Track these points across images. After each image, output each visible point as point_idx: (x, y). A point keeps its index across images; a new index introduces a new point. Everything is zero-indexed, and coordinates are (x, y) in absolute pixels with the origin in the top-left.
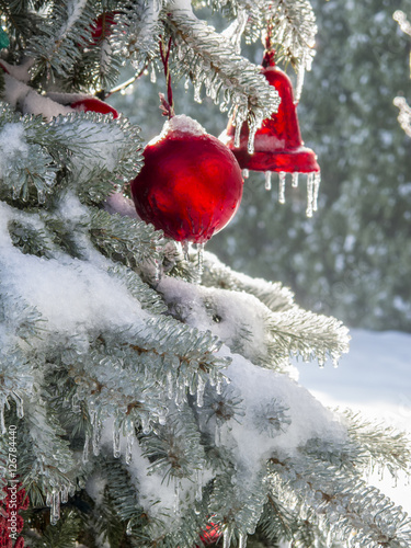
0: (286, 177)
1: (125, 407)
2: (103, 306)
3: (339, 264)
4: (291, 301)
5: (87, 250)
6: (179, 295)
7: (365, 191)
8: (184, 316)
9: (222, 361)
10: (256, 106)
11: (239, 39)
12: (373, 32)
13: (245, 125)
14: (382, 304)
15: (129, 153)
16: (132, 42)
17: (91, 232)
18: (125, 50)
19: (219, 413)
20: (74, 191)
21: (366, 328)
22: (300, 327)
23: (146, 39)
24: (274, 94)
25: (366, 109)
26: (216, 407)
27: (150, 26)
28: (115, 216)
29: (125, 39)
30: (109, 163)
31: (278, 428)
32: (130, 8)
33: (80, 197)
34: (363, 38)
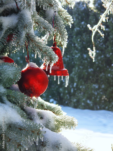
0: (60, 77)
1: (17, 146)
2: (10, 117)
3: (72, 91)
4: (61, 110)
5: (6, 101)
6: (31, 112)
7: (79, 71)
8: (32, 118)
9: (43, 132)
10: (52, 60)
11: (47, 40)
12: (81, 27)
13: (49, 65)
14: (84, 102)
15: (17, 74)
16: (18, 43)
17: (7, 96)
18: (16, 45)
19: (42, 145)
20: (2, 84)
21: (80, 108)
22: (64, 120)
23: (22, 42)
24: (57, 56)
25: (79, 48)
26: (42, 143)
27: (23, 38)
28: (14, 91)
29: (16, 42)
30: (12, 77)
31: (58, 149)
32: (17, 33)
33: (4, 86)
34: (78, 29)
